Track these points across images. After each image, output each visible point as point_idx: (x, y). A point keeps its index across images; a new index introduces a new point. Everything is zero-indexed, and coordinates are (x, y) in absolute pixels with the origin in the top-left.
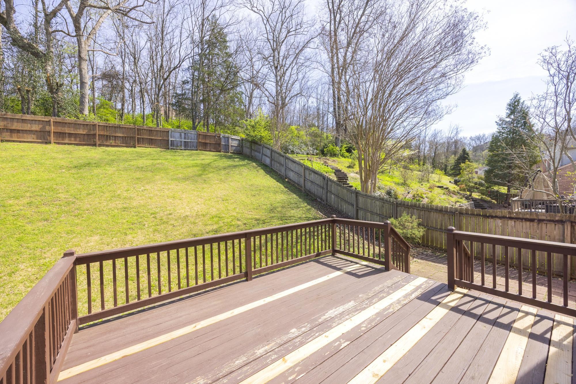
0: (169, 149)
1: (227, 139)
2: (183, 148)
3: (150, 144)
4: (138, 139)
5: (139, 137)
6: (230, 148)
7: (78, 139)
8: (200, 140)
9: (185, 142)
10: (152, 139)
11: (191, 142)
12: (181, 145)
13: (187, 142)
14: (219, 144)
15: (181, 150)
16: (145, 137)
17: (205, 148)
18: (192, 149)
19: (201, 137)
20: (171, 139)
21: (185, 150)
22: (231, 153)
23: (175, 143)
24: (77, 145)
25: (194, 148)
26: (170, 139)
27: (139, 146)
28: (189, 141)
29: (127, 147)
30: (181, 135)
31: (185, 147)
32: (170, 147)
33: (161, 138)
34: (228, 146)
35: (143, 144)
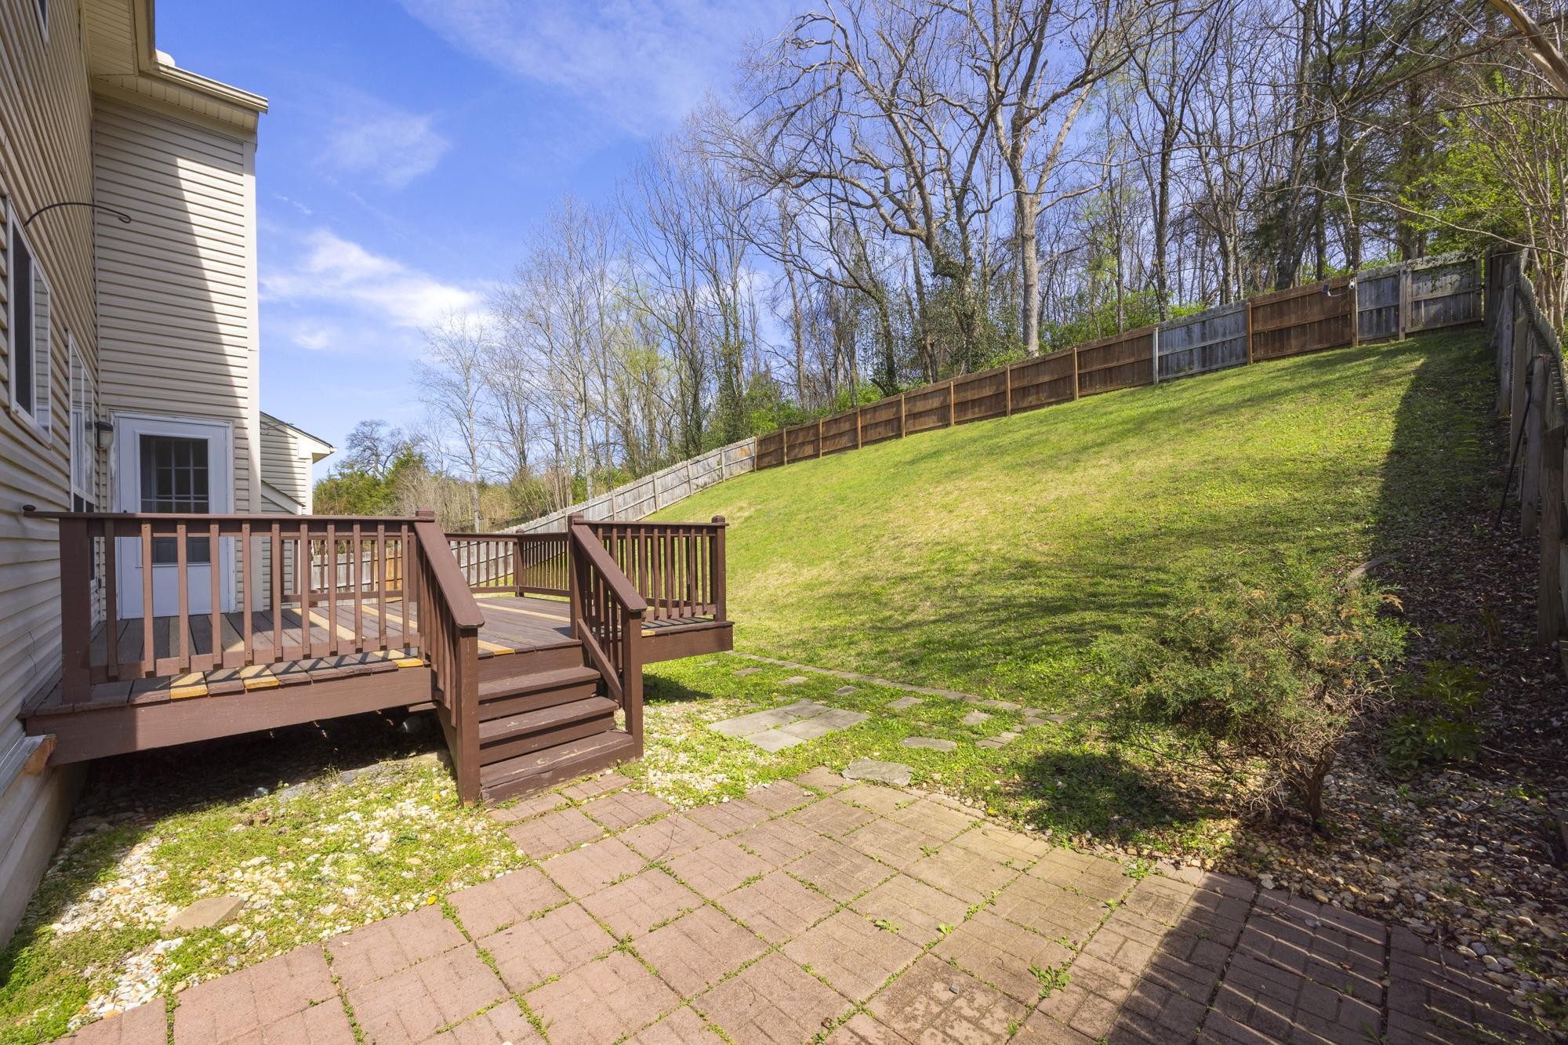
0: (1152, 383)
1: (1387, 285)
2: (1196, 369)
3: (1105, 383)
4: (1080, 379)
5: (1083, 371)
6: (1406, 316)
7: (983, 408)
8: (1259, 327)
9: (1204, 348)
10: (1110, 369)
11: (1224, 343)
12: (1191, 363)
13: (1210, 346)
14: (1346, 318)
15: (1192, 376)
16: (1095, 368)
17: (1282, 347)
18: (1226, 364)
19: (1260, 313)
20: (1162, 354)
21: (1203, 373)
22: (1407, 335)
23: (1172, 363)
24: (981, 419)
25: (1234, 361)
26: (1157, 354)
27: (1083, 393)
28: (1218, 341)
29: (1058, 402)
30: (1189, 332)
31: (1204, 366)
32: (1157, 378)
33: (1132, 360)
34: (1397, 308)
35: (1091, 385)
